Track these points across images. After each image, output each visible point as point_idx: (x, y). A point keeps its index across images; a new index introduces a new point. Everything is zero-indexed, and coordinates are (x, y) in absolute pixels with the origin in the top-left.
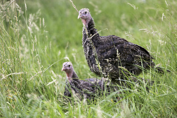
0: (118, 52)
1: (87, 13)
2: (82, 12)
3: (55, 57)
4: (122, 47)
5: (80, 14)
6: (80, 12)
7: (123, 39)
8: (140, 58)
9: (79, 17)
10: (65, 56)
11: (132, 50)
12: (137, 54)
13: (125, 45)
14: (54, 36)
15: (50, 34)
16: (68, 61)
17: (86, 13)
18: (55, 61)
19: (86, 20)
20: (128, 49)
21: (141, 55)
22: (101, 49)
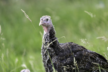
0: (75, 60)
1: (49, 20)
2: (44, 19)
3: (12, 65)
4: (81, 55)
5: (41, 21)
6: (41, 19)
7: (82, 47)
8: (98, 66)
9: (40, 24)
10: (22, 64)
11: (91, 58)
12: (96, 62)
13: (84, 53)
14: (12, 43)
15: (8, 40)
16: (25, 68)
17: (47, 20)
18: (13, 69)
19: (47, 27)
20: (87, 56)
21: (100, 63)
22: (61, 56)
